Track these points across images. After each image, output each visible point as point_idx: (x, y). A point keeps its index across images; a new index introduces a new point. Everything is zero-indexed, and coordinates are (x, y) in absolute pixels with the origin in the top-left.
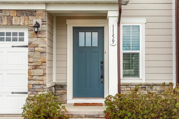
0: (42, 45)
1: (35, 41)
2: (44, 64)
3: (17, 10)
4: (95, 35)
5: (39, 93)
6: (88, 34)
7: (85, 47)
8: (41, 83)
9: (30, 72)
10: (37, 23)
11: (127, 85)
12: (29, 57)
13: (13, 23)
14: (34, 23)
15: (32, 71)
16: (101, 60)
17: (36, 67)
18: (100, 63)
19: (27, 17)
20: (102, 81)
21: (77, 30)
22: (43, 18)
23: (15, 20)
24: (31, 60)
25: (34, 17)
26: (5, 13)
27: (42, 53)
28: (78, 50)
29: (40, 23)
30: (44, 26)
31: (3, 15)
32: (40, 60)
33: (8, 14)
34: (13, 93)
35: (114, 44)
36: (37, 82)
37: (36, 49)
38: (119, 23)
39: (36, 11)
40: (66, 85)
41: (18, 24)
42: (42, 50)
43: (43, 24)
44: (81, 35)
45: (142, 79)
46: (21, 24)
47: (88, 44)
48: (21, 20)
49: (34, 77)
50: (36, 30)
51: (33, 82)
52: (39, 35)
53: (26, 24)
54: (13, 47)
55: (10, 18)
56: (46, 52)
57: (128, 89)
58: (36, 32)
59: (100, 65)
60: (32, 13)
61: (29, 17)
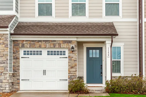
0: (75, 57)
1: (72, 55)
2: (75, 66)
3: (63, 41)
4: (98, 51)
5: (74, 80)
6: (94, 51)
7: (93, 58)
8: (75, 75)
9: (69, 70)
10: (73, 47)
11: (114, 77)
12: (69, 63)
13: (61, 47)
14: (71, 47)
15: (70, 69)
16: (101, 64)
17: (72, 68)
18: (100, 66)
19: (67, 44)
20: (102, 75)
21: (88, 49)
22: (75, 44)
23: (62, 46)
24: (70, 64)
25: (71, 44)
26: (57, 42)
27: (75, 61)
28: (89, 59)
29: (74, 47)
30: (76, 48)
31: (56, 43)
32: (74, 64)
33: (59, 43)
34: (60, 80)
35: (109, 57)
36: (73, 75)
37: (72, 59)
38: (111, 46)
39: (72, 41)
40: (83, 77)
41: (64, 47)
42: (75, 59)
43: (75, 47)
44: (91, 51)
45: (122, 74)
46: (65, 47)
47: (94, 56)
48: (65, 45)
49: (71, 72)
50: (73, 50)
51: (70, 75)
52: (74, 52)
53: (67, 47)
54: (60, 58)
55: (60, 44)
56: (77, 61)
57: (115, 79)
58: (73, 51)
59: (100, 67)
60: (70, 42)
61: (69, 44)
